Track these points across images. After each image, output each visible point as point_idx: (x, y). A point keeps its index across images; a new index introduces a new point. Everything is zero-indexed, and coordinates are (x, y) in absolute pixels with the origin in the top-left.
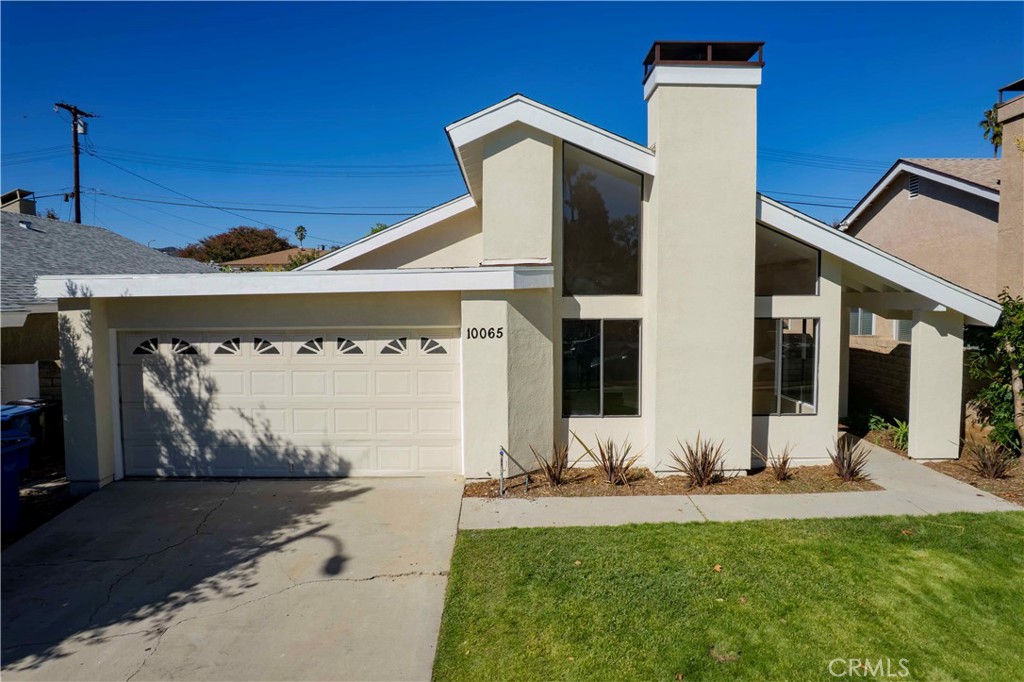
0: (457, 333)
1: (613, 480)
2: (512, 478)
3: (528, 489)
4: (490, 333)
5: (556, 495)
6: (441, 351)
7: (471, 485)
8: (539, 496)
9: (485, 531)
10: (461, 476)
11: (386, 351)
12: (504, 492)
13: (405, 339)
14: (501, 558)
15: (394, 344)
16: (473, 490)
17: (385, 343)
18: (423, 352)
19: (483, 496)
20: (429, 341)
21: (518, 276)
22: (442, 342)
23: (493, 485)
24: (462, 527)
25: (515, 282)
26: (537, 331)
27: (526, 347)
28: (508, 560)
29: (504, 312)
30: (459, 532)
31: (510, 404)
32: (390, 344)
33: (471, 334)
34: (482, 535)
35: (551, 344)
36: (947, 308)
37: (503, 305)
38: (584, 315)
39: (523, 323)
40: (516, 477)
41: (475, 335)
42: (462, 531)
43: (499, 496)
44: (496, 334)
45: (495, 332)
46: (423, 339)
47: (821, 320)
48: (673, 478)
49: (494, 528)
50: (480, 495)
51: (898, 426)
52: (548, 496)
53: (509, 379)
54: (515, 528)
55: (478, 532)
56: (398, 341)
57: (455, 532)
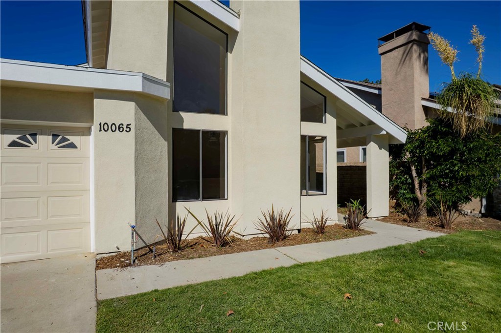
0: (87, 132)
1: (219, 243)
2: (138, 249)
3: (155, 257)
4: (120, 128)
5: (179, 259)
6: (72, 146)
7: (102, 259)
8: (165, 261)
9: (127, 298)
10: (91, 253)
11: (14, 144)
12: (134, 261)
13: (35, 135)
14: (154, 324)
15: (23, 138)
16: (104, 263)
17: (14, 137)
18: (54, 146)
19: (116, 267)
20: (60, 137)
21: (145, 81)
22: (72, 139)
23: (123, 257)
24: (102, 297)
25: (143, 86)
26: (157, 132)
27: (148, 143)
28: (163, 324)
29: (133, 112)
30: (99, 303)
31: (136, 187)
32: (18, 138)
33: (103, 127)
34: (125, 302)
35: (166, 143)
36: (387, 132)
37: (131, 106)
38: (186, 126)
39: (146, 123)
40: (141, 248)
41: (106, 129)
42: (102, 302)
43: (130, 265)
44: (125, 129)
45: (125, 127)
46: (54, 135)
47: (327, 138)
48: (257, 239)
49: (136, 293)
50: (111, 266)
51: (353, 203)
52: (173, 260)
53: (136, 167)
54: (156, 291)
55: (120, 300)
56: (28, 136)
57: (95, 303)
